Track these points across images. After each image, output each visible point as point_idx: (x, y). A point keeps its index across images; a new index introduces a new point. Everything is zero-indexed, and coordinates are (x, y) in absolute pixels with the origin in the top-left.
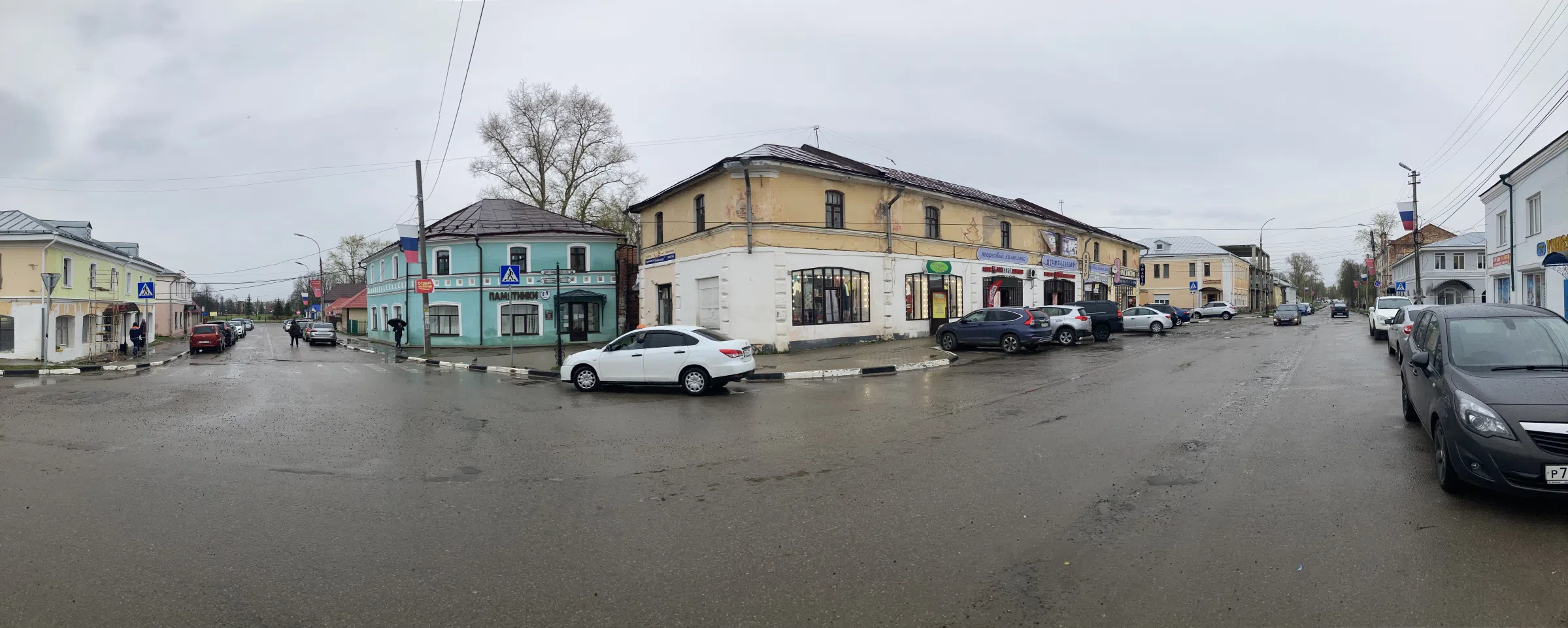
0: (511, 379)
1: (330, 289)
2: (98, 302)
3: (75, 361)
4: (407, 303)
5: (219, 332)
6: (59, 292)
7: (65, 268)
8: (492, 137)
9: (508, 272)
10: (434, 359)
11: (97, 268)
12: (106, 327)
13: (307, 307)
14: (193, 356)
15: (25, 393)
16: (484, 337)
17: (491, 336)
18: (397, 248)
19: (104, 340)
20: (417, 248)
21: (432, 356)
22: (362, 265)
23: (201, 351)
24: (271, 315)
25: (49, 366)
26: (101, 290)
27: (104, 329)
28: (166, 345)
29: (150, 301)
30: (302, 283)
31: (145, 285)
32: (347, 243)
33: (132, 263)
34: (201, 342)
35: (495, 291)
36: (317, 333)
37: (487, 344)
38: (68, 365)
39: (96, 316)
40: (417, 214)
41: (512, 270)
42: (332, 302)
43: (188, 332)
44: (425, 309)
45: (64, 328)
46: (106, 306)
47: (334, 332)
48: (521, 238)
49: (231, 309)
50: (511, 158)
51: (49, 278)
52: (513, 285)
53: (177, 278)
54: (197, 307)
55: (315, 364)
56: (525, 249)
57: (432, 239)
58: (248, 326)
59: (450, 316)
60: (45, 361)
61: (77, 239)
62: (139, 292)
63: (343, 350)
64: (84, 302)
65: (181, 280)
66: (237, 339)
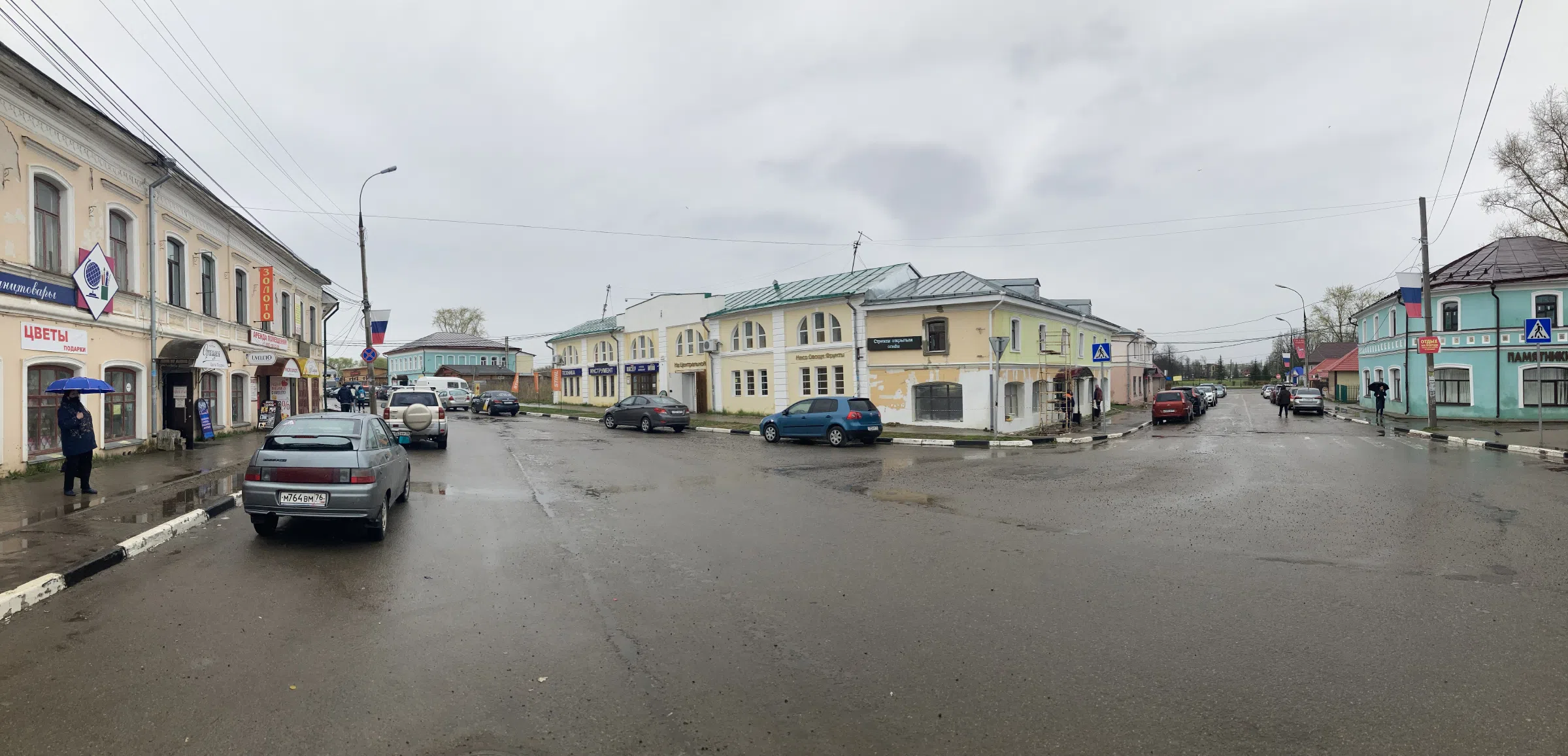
0: (1541, 463)
1: (1314, 349)
2: (1049, 367)
3: (1026, 432)
4: (1406, 365)
5: (1186, 400)
6: (1008, 358)
7: (1013, 331)
8: (1509, 163)
9: (1536, 327)
10: (1440, 433)
11: (1046, 329)
12: (1057, 395)
13: (1289, 370)
14: (1155, 427)
15: (977, 466)
16: (1502, 407)
17: (1511, 407)
18: (1395, 300)
19: (1055, 409)
20: (1421, 299)
21: (1438, 430)
22: (1352, 321)
23: (1165, 421)
24: (1247, 380)
25: (998, 437)
26: (1052, 354)
27: (1055, 397)
28: (1124, 414)
29: (1106, 364)
30: (1282, 341)
31: (1101, 346)
32: (1335, 296)
33: (1085, 322)
34: (1165, 411)
35: (1515, 350)
36: (1302, 400)
37: (1505, 416)
38: (1018, 436)
39: (1047, 382)
40: (1420, 261)
41: (1540, 325)
42: (1317, 363)
43: (1149, 400)
44: (1429, 373)
45: (1013, 395)
46: (1057, 371)
47: (1320, 399)
48: (1549, 283)
49: (1198, 372)
50: (1535, 185)
51: (998, 343)
52: (1541, 344)
53: (1135, 337)
54: (1159, 371)
55: (1301, 436)
56: (1556, 297)
57: (1437, 288)
58: (1220, 393)
59: (1459, 381)
60: (995, 432)
61: (1025, 298)
62: (1094, 355)
63: (1332, 420)
64: (1034, 367)
65: (1140, 340)
66: (1207, 408)
